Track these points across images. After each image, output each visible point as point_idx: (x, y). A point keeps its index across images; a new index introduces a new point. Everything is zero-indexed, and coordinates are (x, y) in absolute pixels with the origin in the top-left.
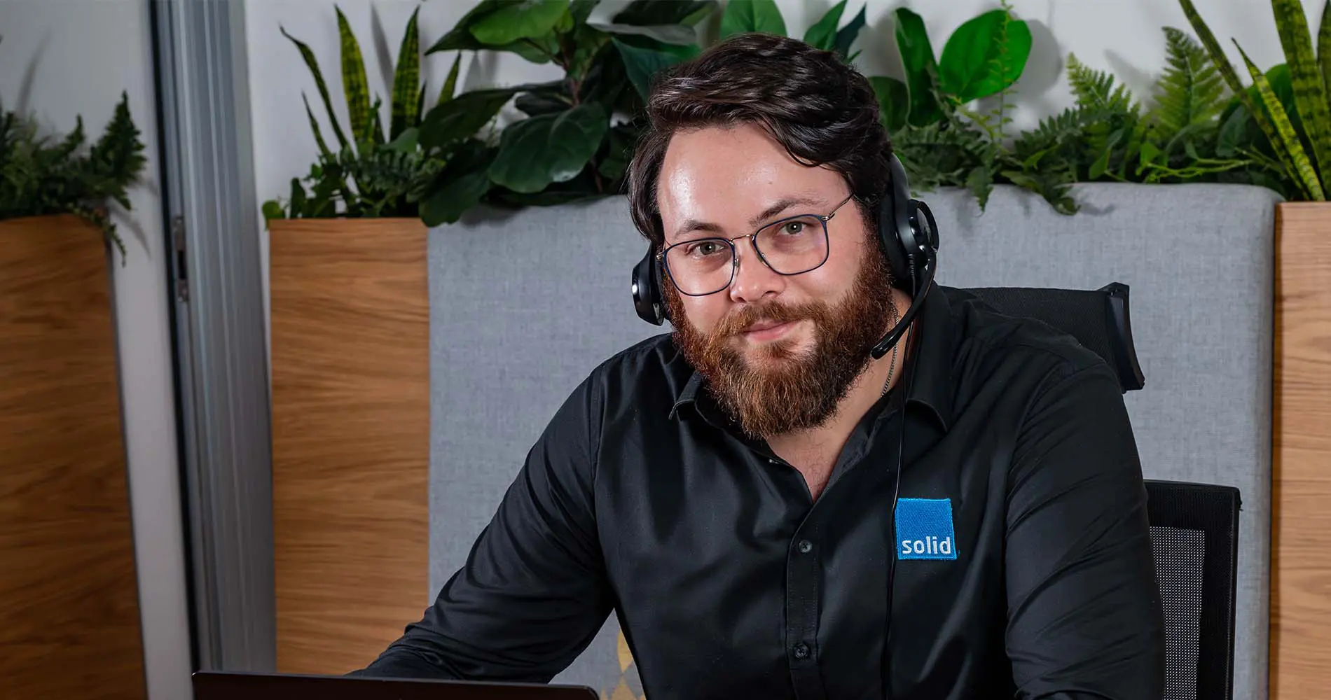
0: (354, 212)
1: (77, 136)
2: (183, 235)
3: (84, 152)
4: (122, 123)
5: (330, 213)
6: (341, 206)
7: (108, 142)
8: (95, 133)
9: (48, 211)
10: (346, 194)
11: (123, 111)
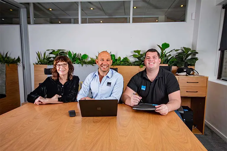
0: (40, 64)
1: (15, 59)
2: (24, 66)
3: (16, 59)
4: (19, 58)
5: (38, 64)
6: (39, 64)
7: (17, 59)
8: (16, 58)
9: (13, 63)
10: (39, 63)
11: (19, 57)
